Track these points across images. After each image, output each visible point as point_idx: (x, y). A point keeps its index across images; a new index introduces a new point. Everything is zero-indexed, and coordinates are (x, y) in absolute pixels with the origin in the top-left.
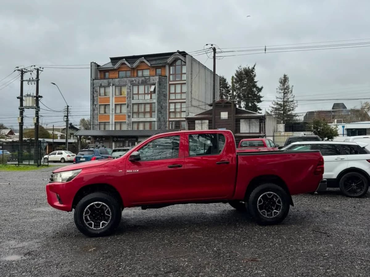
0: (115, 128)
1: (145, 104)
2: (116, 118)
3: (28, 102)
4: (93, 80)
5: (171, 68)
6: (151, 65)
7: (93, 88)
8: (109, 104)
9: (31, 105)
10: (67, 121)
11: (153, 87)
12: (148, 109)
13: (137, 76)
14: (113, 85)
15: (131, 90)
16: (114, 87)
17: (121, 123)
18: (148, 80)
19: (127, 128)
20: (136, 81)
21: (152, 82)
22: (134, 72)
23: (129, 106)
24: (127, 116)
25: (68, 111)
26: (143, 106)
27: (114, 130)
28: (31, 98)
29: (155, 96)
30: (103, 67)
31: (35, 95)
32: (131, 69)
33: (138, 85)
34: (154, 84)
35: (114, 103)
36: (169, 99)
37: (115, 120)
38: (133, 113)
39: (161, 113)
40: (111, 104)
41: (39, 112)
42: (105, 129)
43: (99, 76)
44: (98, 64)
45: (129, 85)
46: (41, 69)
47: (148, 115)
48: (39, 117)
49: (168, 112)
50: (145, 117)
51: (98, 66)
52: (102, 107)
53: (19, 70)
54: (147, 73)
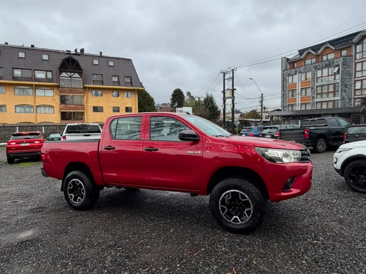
0: (301, 109)
1: (328, 85)
2: (301, 101)
3: (228, 94)
4: (283, 71)
5: (358, 47)
6: (335, 48)
7: (283, 78)
8: (296, 89)
9: (229, 96)
10: (262, 105)
11: (337, 69)
12: (331, 89)
13: (322, 61)
14: (299, 73)
15: (315, 74)
16: (300, 74)
17: (306, 104)
18: (332, 63)
19: (311, 108)
20: (319, 65)
21: (335, 64)
22: (319, 58)
23: (313, 89)
24: (311, 98)
25: (262, 98)
26: (326, 87)
27: (300, 111)
28: (229, 91)
29: (338, 77)
30: (293, 59)
31: (231, 88)
32: (315, 56)
33: (322, 70)
34: (338, 66)
35: (300, 88)
36: (355, 77)
37: (301, 102)
38: (317, 94)
39: (345, 92)
40: (297, 89)
41: (235, 101)
42: (292, 109)
43: (288, 67)
44: (288, 57)
45: (314, 70)
46: (236, 69)
47: (331, 95)
48: (235, 104)
49: (353, 90)
50: (329, 96)
51: (288, 59)
52: (291, 92)
53: (222, 73)
54: (331, 56)
